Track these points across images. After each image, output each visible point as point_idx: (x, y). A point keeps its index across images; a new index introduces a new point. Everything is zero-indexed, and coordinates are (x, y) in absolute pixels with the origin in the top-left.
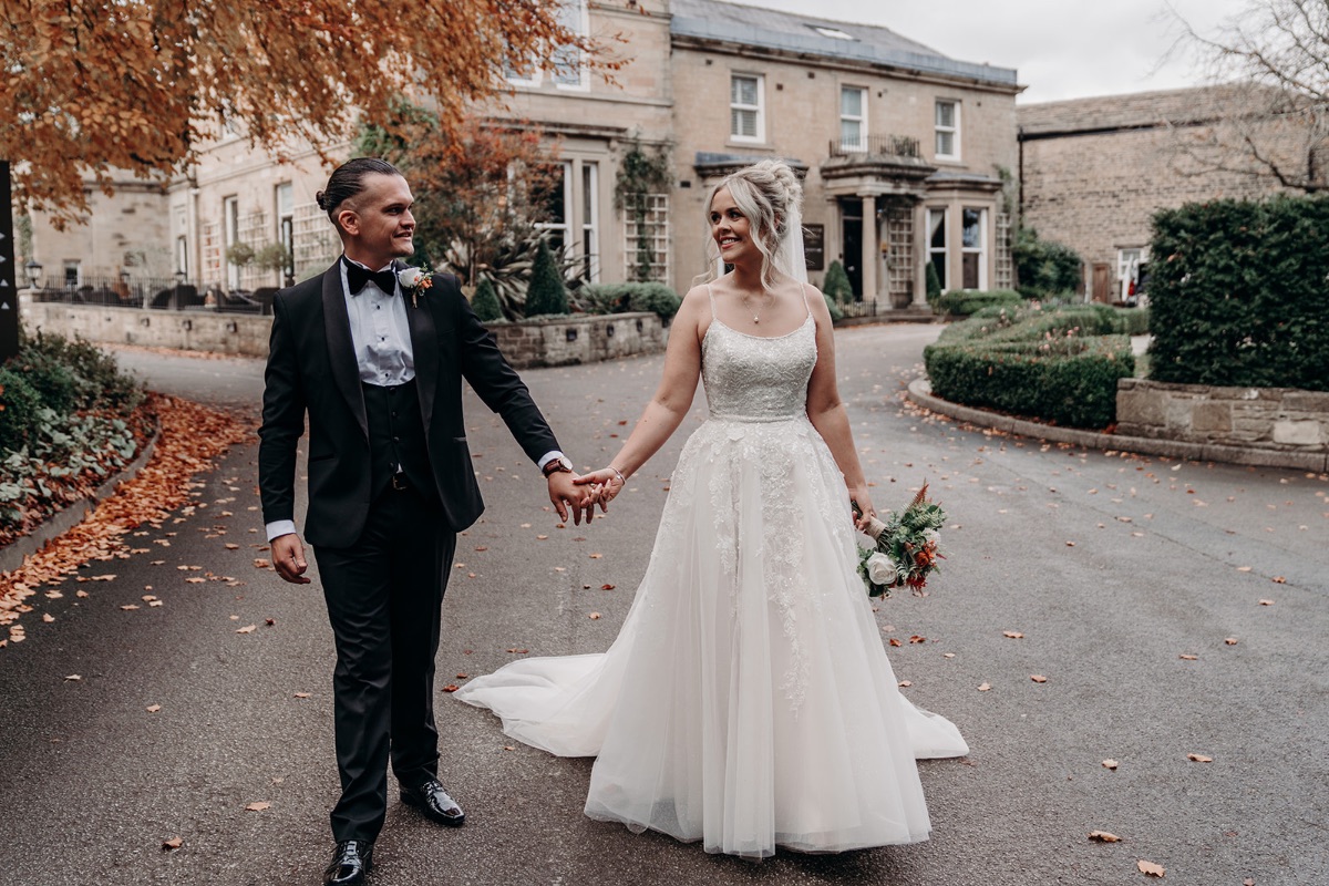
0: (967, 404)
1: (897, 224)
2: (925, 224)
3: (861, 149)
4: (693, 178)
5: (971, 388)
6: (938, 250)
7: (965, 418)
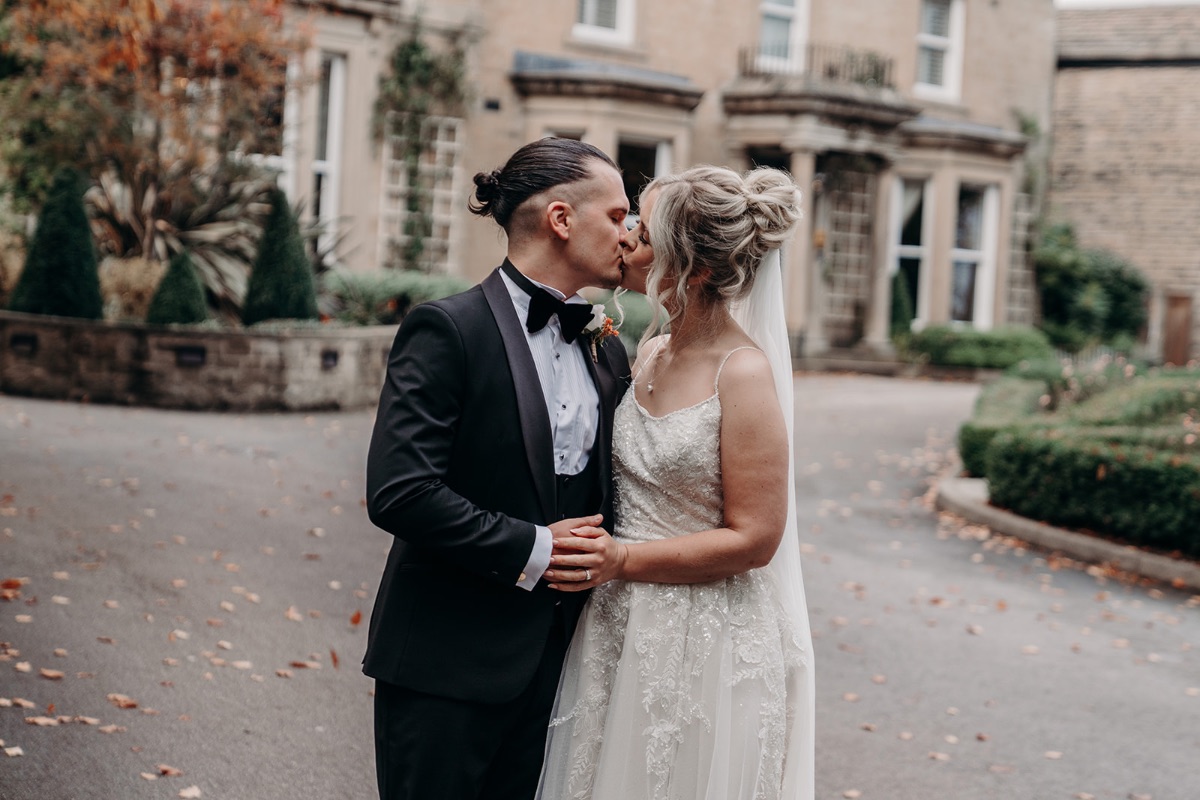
0: (1055, 521)
1: (843, 201)
2: (894, 205)
3: (792, 66)
4: (505, 94)
5: (1064, 497)
6: (910, 251)
7: (1054, 545)
